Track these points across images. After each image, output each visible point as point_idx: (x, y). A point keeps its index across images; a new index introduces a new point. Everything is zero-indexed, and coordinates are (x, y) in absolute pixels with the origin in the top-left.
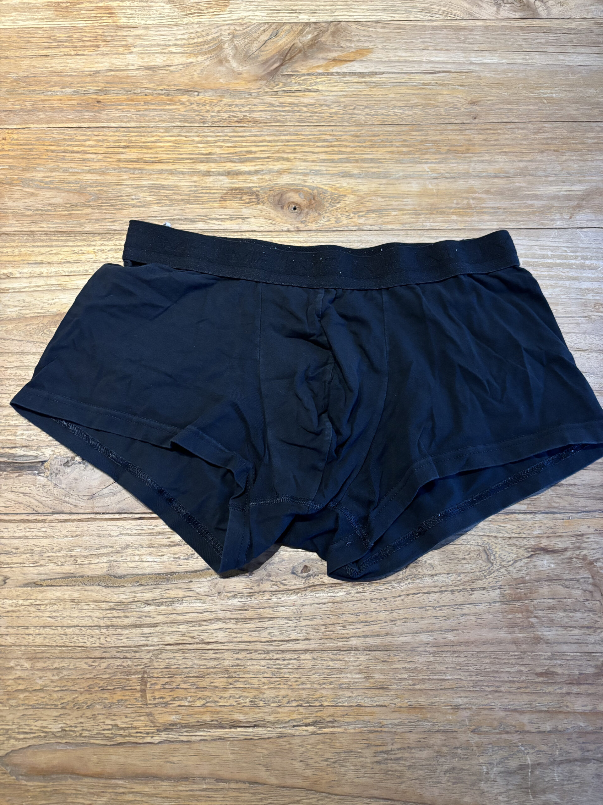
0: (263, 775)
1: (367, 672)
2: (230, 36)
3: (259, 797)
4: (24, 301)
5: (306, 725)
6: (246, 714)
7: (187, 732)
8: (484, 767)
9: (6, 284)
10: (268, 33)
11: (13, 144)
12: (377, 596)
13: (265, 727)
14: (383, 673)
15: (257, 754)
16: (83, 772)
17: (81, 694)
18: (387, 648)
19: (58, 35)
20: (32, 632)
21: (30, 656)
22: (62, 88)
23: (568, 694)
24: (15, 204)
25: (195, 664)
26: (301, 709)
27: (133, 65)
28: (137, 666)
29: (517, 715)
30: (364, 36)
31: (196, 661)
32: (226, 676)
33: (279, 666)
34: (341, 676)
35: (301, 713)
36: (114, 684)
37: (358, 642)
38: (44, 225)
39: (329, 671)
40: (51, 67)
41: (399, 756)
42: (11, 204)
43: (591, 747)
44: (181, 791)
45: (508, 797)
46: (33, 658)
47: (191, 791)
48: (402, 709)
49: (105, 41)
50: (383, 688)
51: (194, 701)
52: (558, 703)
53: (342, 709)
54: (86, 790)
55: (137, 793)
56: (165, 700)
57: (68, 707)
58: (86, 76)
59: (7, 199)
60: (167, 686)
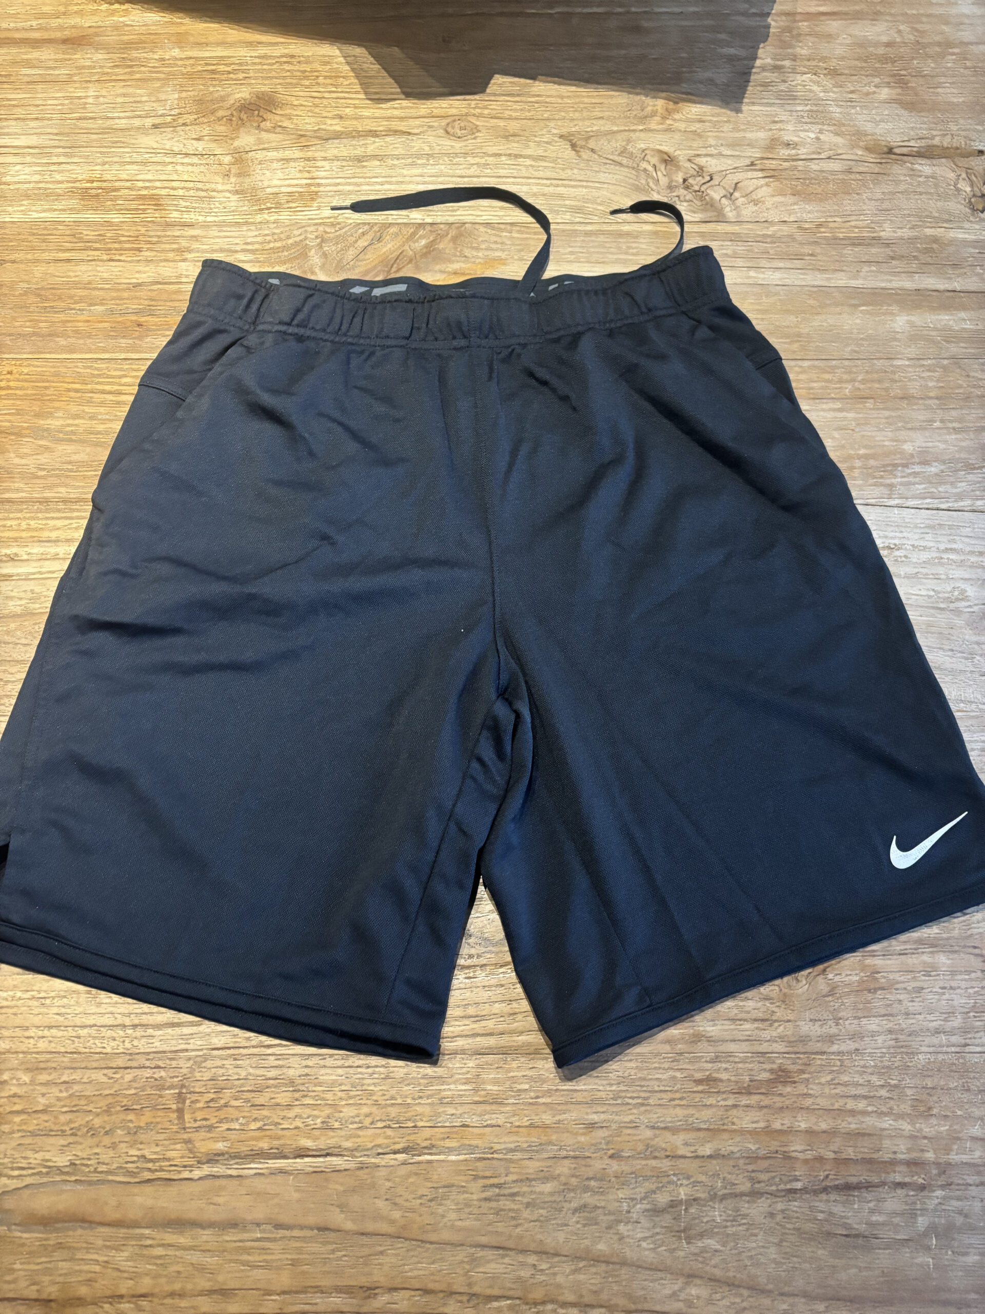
0: (338, 1218)
1: (476, 1081)
2: (318, 240)
3: (331, 1247)
4: (32, 591)
5: (395, 1153)
6: (315, 1139)
7: (237, 1163)
8: (625, 1204)
9: (8, 569)
10: (368, 237)
11: (22, 381)
12: (493, 982)
13: (341, 1155)
14: (498, 1082)
15: (329, 1191)
16: (97, 1219)
17: (98, 1115)
18: (504, 1051)
19: (85, 233)
20: (33, 1035)
21: (29, 1066)
22: (91, 305)
23: (735, 1106)
24: (23, 461)
25: (250, 1074)
26: (389, 1132)
27: (187, 276)
28: (171, 1077)
29: (668, 1135)
30: (496, 242)
31: (251, 1071)
32: (291, 1089)
33: (361, 1076)
34: (443, 1087)
35: (388, 1137)
36: (142, 1102)
37: (465, 1042)
38: (62, 490)
39: (426, 1081)
40: (76, 276)
41: (515, 1190)
42: (17, 461)
43: (763, 1177)
44: (227, 1241)
45: (654, 1243)
46: (34, 1069)
47: (241, 1241)
48: (521, 1130)
49: (150, 243)
50: (496, 1101)
51: (247, 1124)
52: (722, 1119)
53: (442, 1130)
54: (100, 1242)
55: (170, 1245)
56: (208, 1123)
57: (79, 1133)
58: (123, 290)
59: (12, 455)
60: (211, 1104)
